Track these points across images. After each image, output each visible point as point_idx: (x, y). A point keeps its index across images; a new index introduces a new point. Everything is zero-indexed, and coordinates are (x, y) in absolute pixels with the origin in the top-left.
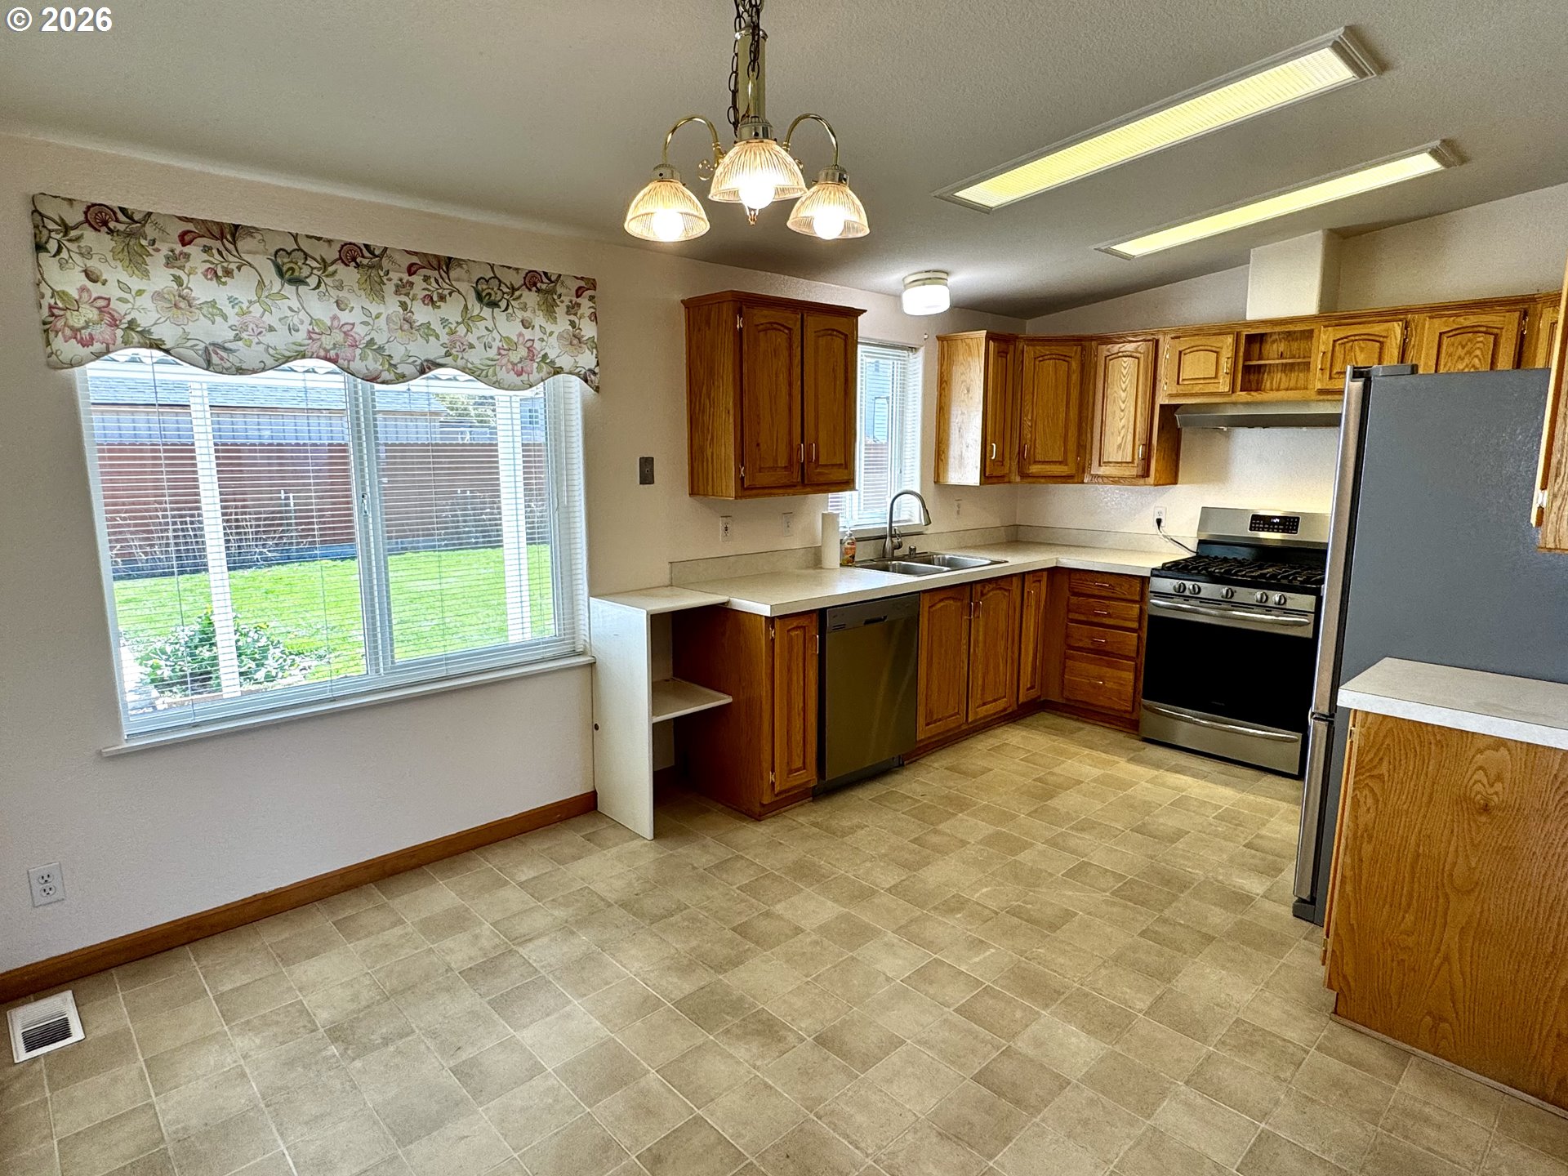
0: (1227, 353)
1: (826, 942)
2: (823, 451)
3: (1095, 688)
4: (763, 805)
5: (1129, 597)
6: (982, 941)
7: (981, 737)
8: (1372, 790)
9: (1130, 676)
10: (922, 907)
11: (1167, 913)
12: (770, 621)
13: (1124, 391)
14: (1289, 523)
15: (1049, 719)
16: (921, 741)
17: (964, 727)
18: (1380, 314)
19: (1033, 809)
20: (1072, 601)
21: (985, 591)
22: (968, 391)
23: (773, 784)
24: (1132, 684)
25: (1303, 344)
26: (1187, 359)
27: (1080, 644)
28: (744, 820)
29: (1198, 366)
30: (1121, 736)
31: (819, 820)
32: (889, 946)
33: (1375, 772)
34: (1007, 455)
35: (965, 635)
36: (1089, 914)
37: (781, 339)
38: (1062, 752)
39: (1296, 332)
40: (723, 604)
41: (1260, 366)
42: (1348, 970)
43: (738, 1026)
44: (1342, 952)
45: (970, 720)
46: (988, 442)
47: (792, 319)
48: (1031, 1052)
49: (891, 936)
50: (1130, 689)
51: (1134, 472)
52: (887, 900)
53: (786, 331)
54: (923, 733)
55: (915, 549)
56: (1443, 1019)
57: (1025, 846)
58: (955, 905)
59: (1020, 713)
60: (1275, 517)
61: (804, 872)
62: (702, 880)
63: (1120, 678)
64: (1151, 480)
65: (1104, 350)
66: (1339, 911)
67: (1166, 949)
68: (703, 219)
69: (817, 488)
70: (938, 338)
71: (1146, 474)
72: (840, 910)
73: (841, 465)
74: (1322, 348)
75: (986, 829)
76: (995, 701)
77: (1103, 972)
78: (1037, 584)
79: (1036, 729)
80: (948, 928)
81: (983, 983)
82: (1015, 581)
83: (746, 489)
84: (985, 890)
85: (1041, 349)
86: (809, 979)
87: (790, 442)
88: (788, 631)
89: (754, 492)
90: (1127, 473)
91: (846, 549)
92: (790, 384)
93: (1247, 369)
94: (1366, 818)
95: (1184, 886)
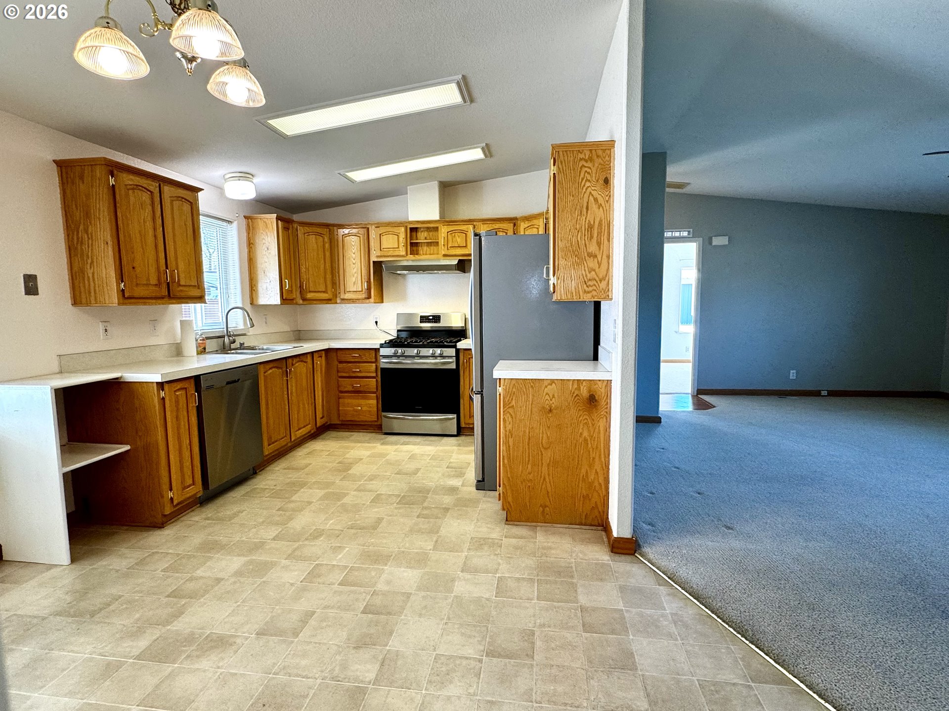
0: (402, 236)
1: (242, 580)
2: (182, 276)
3: (357, 411)
4: (165, 516)
5: (370, 360)
6: (340, 547)
7: (299, 449)
8: (510, 413)
9: (375, 402)
10: (298, 541)
11: (425, 504)
12: (161, 385)
13: (354, 254)
14: (436, 318)
15: (334, 434)
16: (267, 456)
17: (289, 445)
18: (463, 221)
19: (342, 477)
20: (339, 367)
21: (294, 363)
22: (268, 249)
23: (172, 499)
24: (376, 406)
25: (434, 233)
26: (384, 238)
27: (346, 389)
28: (149, 531)
29: (389, 242)
30: (373, 434)
31: (210, 515)
32: (286, 568)
33: (511, 405)
34: (294, 287)
35: (285, 389)
36: (391, 516)
37: (146, 197)
38: (347, 448)
39: (431, 228)
40: (117, 378)
41: (417, 243)
42: (510, 499)
43: (197, 650)
44: (506, 491)
45: (292, 440)
46: (283, 280)
47: (153, 186)
48: (386, 588)
49: (284, 562)
50: (375, 409)
51: (364, 296)
52: (273, 544)
53: (149, 193)
54: (268, 450)
55: (244, 344)
56: (546, 506)
57: (345, 495)
58: (317, 535)
59: (318, 432)
60: (430, 316)
61: (210, 547)
62: (126, 576)
63: (369, 404)
64: (372, 300)
65: (342, 232)
66: (503, 473)
67: (431, 520)
68: (142, 60)
69: (178, 300)
70: (245, 217)
71: (369, 297)
72: (243, 559)
73: (195, 286)
74: (443, 235)
75: (320, 493)
76: (304, 427)
77: (407, 539)
78: (320, 358)
79: (329, 439)
80: (317, 547)
81: (348, 566)
82: (309, 357)
83: (125, 298)
84: (331, 522)
85: (307, 229)
86: (239, 604)
87: (158, 268)
88: (175, 391)
89: (133, 301)
90: (360, 297)
91: (200, 343)
92: (155, 229)
93: (412, 244)
94: (509, 427)
95: (428, 491)
